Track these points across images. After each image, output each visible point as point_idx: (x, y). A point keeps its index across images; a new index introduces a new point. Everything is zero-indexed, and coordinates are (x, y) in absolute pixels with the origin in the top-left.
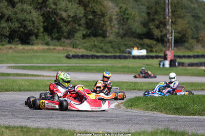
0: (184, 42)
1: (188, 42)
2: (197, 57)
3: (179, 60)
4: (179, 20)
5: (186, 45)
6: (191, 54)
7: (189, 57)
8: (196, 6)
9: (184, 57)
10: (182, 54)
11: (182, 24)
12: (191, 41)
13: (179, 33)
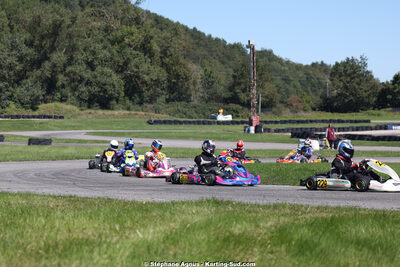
0: (272, 106)
1: (275, 106)
2: (285, 122)
3: (265, 126)
4: (267, 84)
5: (274, 109)
6: (278, 119)
7: (276, 122)
8: (286, 68)
9: (271, 122)
10: (268, 120)
11: (270, 88)
12: (278, 105)
13: (266, 97)
